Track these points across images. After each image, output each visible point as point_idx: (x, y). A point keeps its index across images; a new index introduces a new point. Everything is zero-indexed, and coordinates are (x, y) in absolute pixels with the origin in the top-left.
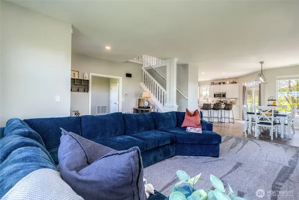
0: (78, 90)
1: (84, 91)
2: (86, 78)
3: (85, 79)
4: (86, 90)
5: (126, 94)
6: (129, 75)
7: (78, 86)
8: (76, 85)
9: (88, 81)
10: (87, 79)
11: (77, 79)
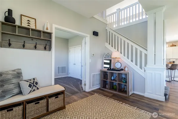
0: (35, 47)
1: (45, 48)
2: (47, 29)
3: (45, 30)
4: (48, 47)
5: (93, 55)
6: (95, 34)
7: (35, 41)
8: (32, 39)
9: (50, 34)
10: (49, 31)
11: (32, 30)
